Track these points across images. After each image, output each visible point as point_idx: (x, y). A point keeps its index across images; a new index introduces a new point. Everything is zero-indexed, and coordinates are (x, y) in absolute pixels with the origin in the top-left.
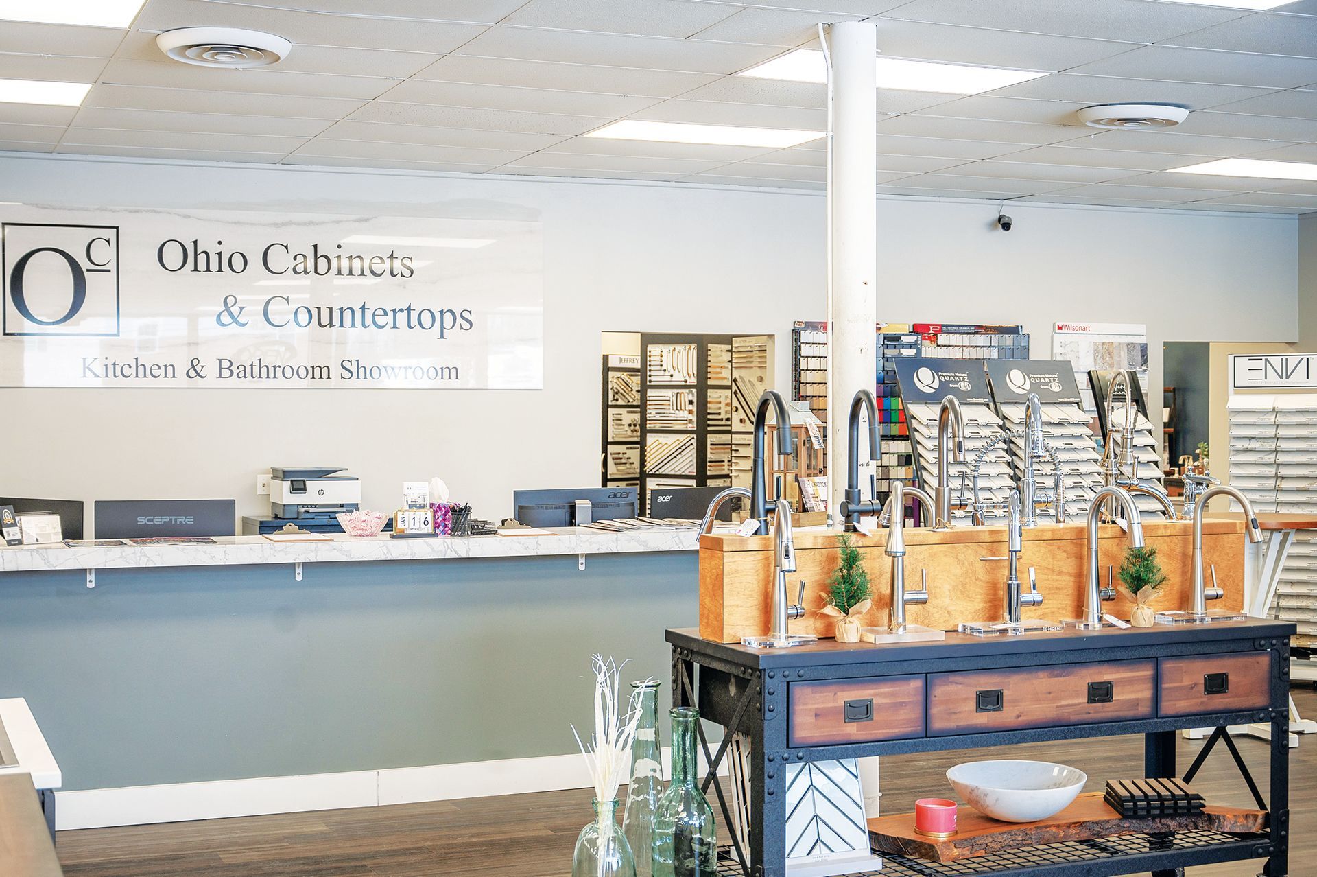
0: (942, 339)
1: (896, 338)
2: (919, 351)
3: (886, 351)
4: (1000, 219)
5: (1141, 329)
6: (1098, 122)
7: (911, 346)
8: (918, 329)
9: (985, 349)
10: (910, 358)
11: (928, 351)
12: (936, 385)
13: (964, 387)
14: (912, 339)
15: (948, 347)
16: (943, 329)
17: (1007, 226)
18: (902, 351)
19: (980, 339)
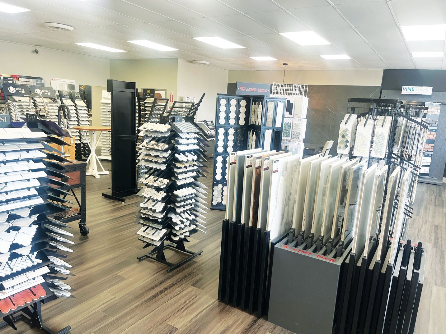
0: (20, 79)
1: (7, 78)
2: (13, 82)
3: (4, 81)
4: (35, 50)
5: (74, 81)
6: (50, 27)
7: (11, 80)
8: (12, 76)
9: (32, 82)
10: (11, 83)
11: (16, 82)
12: (15, 91)
13: (23, 92)
14: (11, 79)
15: (22, 81)
16: (21, 77)
17: (37, 52)
18: (8, 81)
19: (31, 80)
